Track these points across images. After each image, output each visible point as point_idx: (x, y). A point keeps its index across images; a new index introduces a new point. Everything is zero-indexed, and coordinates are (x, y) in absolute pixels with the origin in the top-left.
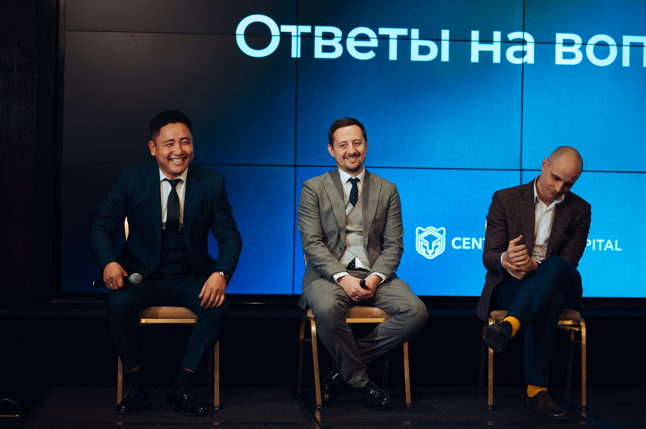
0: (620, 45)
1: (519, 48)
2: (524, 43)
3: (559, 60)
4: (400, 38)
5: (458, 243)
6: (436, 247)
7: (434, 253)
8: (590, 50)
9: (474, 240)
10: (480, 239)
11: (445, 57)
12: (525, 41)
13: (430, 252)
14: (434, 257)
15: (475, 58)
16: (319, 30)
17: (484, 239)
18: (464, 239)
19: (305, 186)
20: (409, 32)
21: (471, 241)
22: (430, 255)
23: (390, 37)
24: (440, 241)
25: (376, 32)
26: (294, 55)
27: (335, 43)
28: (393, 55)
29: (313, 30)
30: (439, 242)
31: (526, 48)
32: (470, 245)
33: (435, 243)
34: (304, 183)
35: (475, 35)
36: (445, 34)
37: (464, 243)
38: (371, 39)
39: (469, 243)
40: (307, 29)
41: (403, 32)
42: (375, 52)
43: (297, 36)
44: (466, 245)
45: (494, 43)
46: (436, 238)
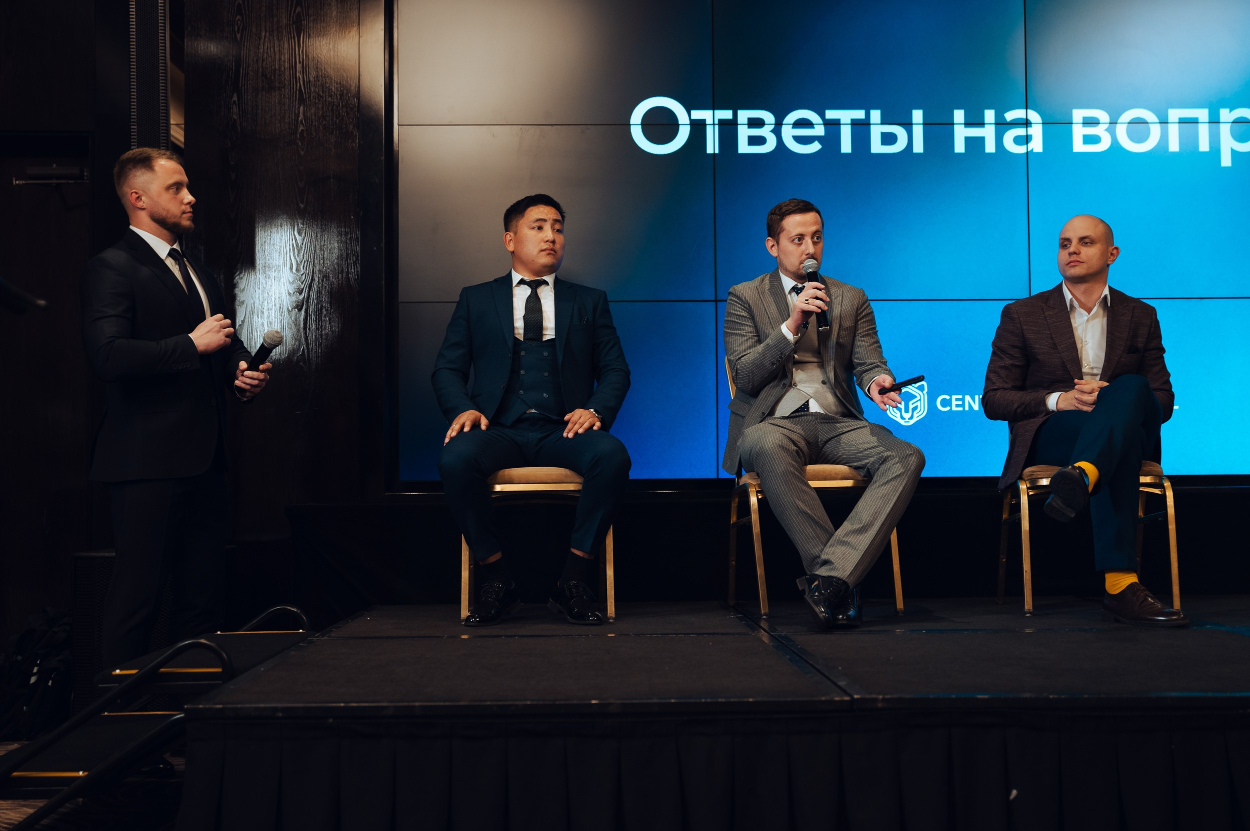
0: (1164, 122)
1: (1021, 131)
2: (1028, 125)
3: (1078, 146)
4: (854, 123)
5: (945, 403)
6: (915, 409)
7: (911, 418)
8: (1121, 130)
9: (968, 398)
10: (977, 397)
11: (918, 147)
12: (1028, 122)
13: (907, 416)
14: (912, 422)
15: (960, 147)
16: (744, 115)
17: (981, 396)
18: (954, 397)
19: (730, 293)
20: (868, 115)
21: (963, 400)
22: (907, 420)
23: (842, 122)
24: (920, 400)
25: (822, 115)
26: (710, 150)
27: (765, 131)
28: (846, 146)
29: (735, 115)
30: (919, 402)
31: (1031, 131)
32: (963, 405)
33: (913, 404)
34: (731, 290)
35: (959, 115)
36: (918, 116)
37: (954, 403)
38: (815, 126)
39: (960, 403)
40: (727, 114)
41: (860, 114)
42: (820, 143)
43: (714, 124)
44: (957, 406)
45: (986, 125)
46: (916, 397)
